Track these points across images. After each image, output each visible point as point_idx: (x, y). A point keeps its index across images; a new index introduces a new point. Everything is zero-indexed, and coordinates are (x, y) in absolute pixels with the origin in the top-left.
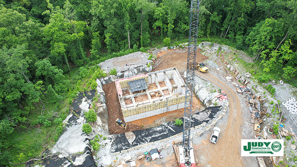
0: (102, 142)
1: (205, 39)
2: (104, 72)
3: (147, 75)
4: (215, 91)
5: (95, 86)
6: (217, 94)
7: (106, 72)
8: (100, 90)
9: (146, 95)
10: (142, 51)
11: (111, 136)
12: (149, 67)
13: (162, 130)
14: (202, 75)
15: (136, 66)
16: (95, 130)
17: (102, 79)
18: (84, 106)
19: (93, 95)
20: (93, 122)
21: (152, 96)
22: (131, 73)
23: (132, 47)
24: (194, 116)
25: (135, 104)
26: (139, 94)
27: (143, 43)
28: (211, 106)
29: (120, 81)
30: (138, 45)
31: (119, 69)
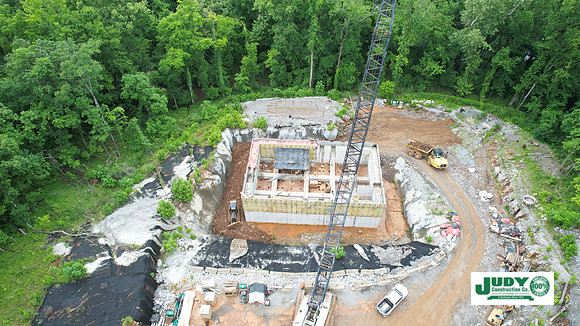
4: (441, 214)
5: (217, 140)
8: (222, 149)
9: (302, 181)
11: (205, 236)
13: (302, 255)
18: (182, 170)
19: (205, 155)
20: (184, 202)
21: (311, 188)
22: (293, 133)
26: (288, 177)
28: (420, 240)
29: (261, 142)
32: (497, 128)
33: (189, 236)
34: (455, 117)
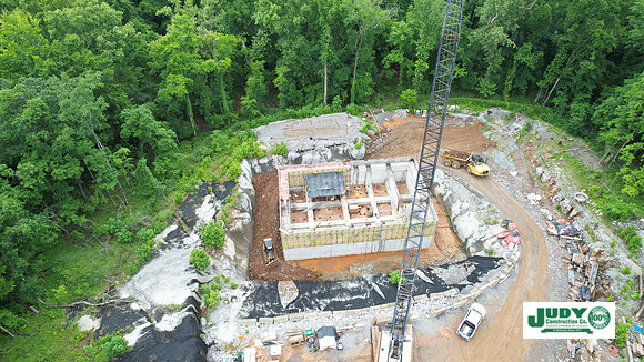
0: (226, 293)
1: (498, 102)
2: (262, 147)
3: (348, 166)
4: (495, 223)
5: (237, 174)
6: (498, 230)
7: (265, 148)
8: (245, 183)
9: (340, 208)
10: (351, 112)
11: (247, 284)
12: (358, 148)
13: (359, 289)
14: (473, 181)
15: (330, 143)
16: (218, 265)
17: (255, 162)
18: (205, 212)
19: (228, 192)
20: (216, 248)
21: (352, 213)
22: (317, 156)
23: (330, 101)
24: (436, 271)
25: (311, 223)
26: (324, 204)
27: (357, 95)
28: (478, 254)
29: (288, 170)
30: (345, 97)
31: (293, 146)
32: (528, 128)
33: (229, 285)
34: (485, 121)
